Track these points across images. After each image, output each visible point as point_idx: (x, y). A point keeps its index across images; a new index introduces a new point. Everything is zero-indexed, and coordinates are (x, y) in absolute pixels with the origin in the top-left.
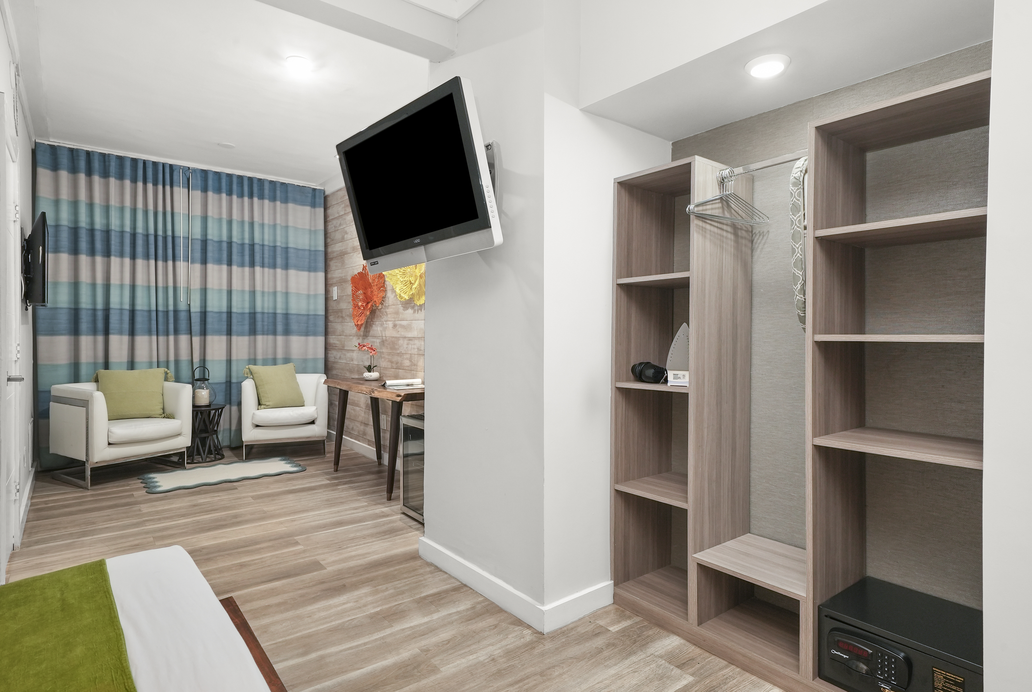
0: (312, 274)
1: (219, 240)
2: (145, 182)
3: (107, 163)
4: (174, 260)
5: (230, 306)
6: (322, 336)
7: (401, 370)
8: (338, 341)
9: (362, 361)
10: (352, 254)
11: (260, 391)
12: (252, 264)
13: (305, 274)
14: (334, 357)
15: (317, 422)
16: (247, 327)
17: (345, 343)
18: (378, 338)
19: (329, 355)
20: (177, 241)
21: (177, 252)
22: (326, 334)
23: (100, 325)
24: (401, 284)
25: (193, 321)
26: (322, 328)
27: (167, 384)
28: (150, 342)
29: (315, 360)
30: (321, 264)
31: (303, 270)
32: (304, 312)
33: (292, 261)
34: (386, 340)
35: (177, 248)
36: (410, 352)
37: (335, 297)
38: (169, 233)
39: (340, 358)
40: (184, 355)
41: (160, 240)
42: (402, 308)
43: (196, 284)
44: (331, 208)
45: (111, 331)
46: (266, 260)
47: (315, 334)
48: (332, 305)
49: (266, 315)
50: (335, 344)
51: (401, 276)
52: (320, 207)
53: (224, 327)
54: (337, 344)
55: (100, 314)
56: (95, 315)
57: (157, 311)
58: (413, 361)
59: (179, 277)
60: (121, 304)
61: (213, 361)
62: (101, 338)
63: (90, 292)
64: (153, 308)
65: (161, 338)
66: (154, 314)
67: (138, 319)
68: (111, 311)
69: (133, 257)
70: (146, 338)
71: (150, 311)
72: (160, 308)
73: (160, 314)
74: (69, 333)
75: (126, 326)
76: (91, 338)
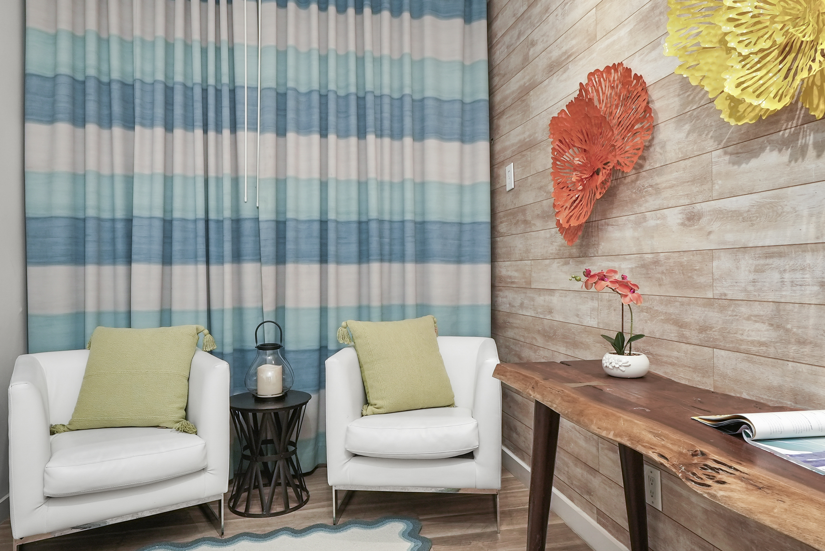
0: (466, 147)
1: (308, 91)
4: (234, 129)
5: (324, 211)
6: (485, 262)
7: (723, 352)
8: (516, 271)
9: (577, 316)
10: (546, 82)
11: (366, 373)
12: (362, 132)
13: (455, 145)
14: (510, 304)
15: (479, 456)
16: (353, 248)
17: (534, 275)
18: (625, 259)
19: (500, 300)
20: (238, 93)
21: (238, 114)
22: (493, 259)
23: (121, 247)
24: (739, 66)
25: (263, 237)
26: (485, 249)
28: (196, 275)
29: (474, 308)
30: (483, 127)
31: (450, 140)
32: (453, 218)
33: (431, 122)
34: (656, 263)
35: (238, 107)
36: (771, 297)
37: (510, 184)
38: (225, 79)
39: (522, 305)
40: (251, 300)
41: (211, 92)
42: (727, 158)
43: (267, 171)
44: (500, 16)
45: (134, 257)
46: (386, 124)
47: (473, 259)
48: (504, 201)
49: (387, 226)
50: (510, 277)
51: (741, 38)
52: (480, 18)
53: (316, 249)
54: (515, 278)
55: (120, 226)
56: (113, 230)
57: (207, 221)
58: (789, 326)
59: (240, 160)
60: (151, 208)
61: (297, 310)
62: (121, 269)
63: (106, 191)
64: (201, 214)
65: (214, 269)
66: (201, 226)
67: (177, 235)
68: (135, 222)
69: (169, 127)
70: (190, 268)
71: (195, 221)
72: (212, 216)
73: (211, 226)
74: (73, 260)
75: (156, 248)
76: (108, 269)
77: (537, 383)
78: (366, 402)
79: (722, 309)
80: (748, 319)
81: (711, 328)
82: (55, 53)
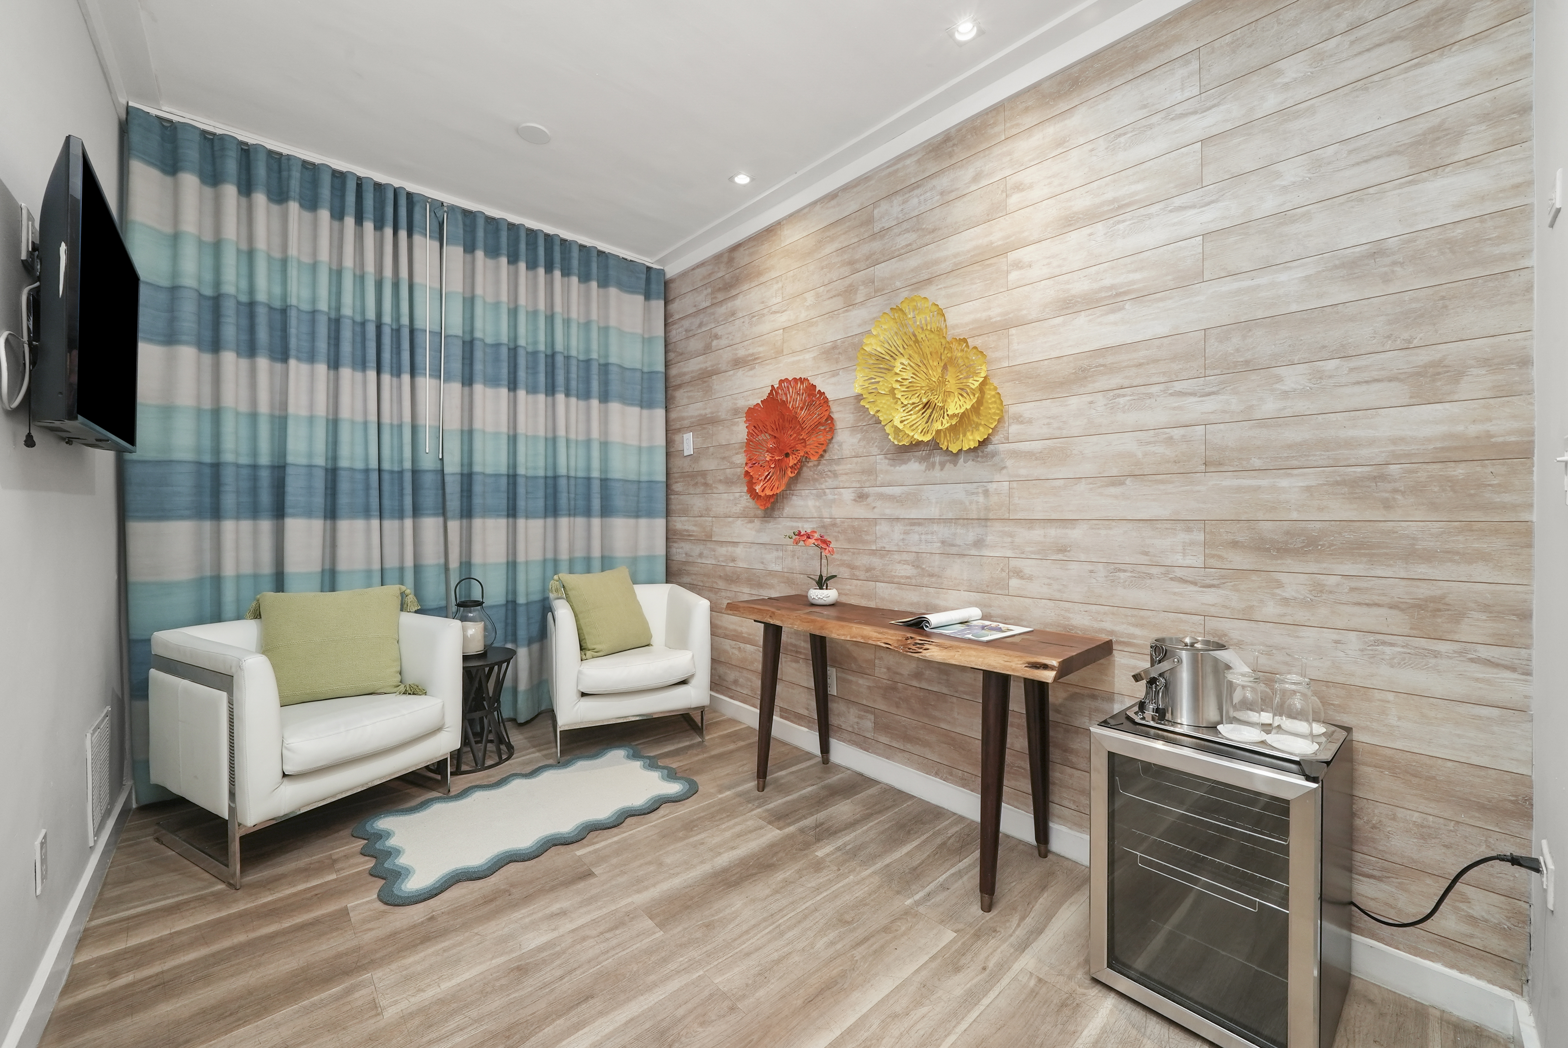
0: (645, 412)
1: (494, 342)
2: (359, 220)
3: (285, 174)
4: (413, 374)
5: (513, 464)
6: (662, 517)
7: (882, 584)
8: (695, 525)
9: (762, 563)
10: (731, 373)
11: (582, 622)
12: (551, 390)
13: (636, 410)
14: (686, 554)
15: (694, 682)
16: (541, 503)
17: (714, 529)
18: (808, 521)
19: (674, 550)
20: (419, 337)
21: (418, 358)
22: (668, 514)
23: (266, 498)
24: (902, 411)
25: (448, 490)
26: (661, 506)
27: (403, 617)
28: (368, 531)
29: (651, 558)
30: (660, 396)
31: (632, 405)
32: (633, 477)
33: (615, 386)
34: (834, 525)
35: (419, 351)
36: (914, 549)
37: (689, 450)
38: (405, 320)
39: (701, 555)
40: (432, 555)
41: (387, 332)
42: (887, 461)
43: (453, 422)
44: (677, 300)
45: (288, 510)
46: (573, 384)
47: (650, 514)
48: (678, 463)
49: (572, 482)
50: (687, 531)
51: (903, 394)
52: (658, 298)
53: (504, 503)
54: (693, 531)
55: (265, 475)
56: (255, 479)
57: (380, 471)
58: (924, 566)
59: (420, 408)
60: (310, 455)
61: (484, 565)
62: (267, 525)
63: (244, 431)
64: (373, 464)
65: (387, 524)
66: (374, 477)
67: (344, 486)
68: (290, 471)
69: (335, 364)
70: (359, 524)
71: (366, 470)
72: (386, 465)
73: (386, 477)
74: (198, 514)
75: (319, 500)
76: (246, 525)
77: (773, 613)
78: (584, 649)
79: (882, 557)
80: (899, 562)
81: (874, 569)
82: (175, 257)
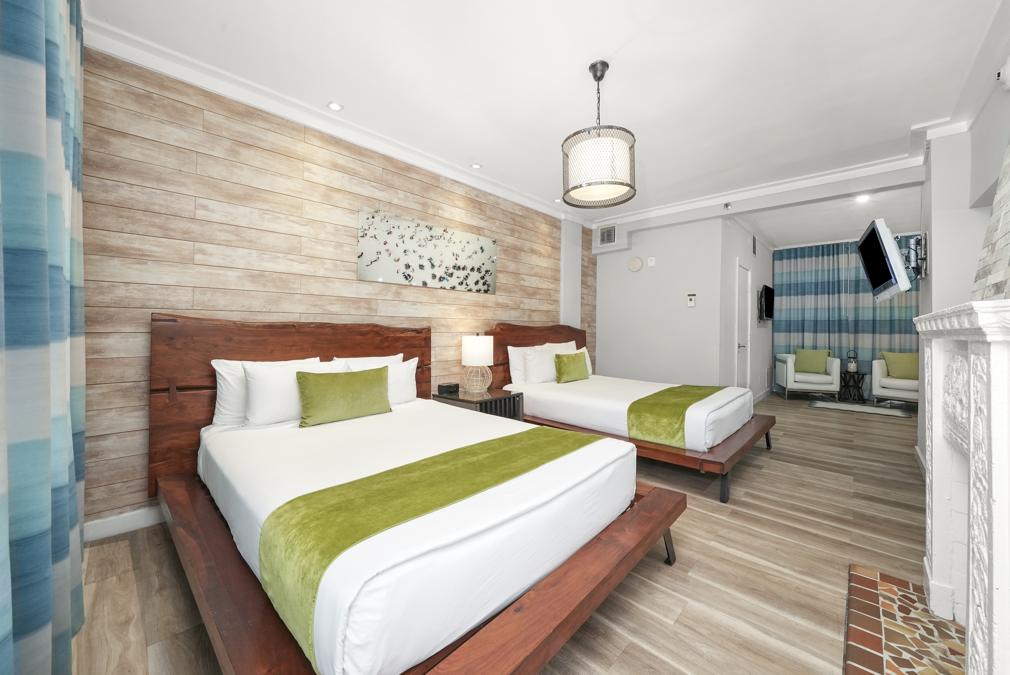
3: (805, 251)
4: (839, 293)
5: (874, 316)
11: (889, 367)
16: (887, 329)
20: (841, 283)
21: (841, 289)
23: (800, 328)
25: (850, 325)
27: (829, 358)
28: (825, 336)
35: (841, 287)
38: (836, 279)
40: (844, 344)
41: (831, 283)
43: (851, 305)
45: (805, 331)
53: (871, 329)
55: (800, 323)
56: (798, 323)
57: (829, 320)
59: (841, 302)
60: (810, 317)
61: (863, 348)
62: (800, 334)
63: (796, 313)
64: (827, 319)
65: (831, 335)
66: (827, 323)
67: (819, 325)
68: (805, 321)
69: (816, 294)
70: (823, 334)
71: (825, 321)
72: (831, 319)
73: (831, 322)
74: (786, 331)
75: (812, 328)
76: (796, 334)
78: (888, 375)
82: (782, 278)
